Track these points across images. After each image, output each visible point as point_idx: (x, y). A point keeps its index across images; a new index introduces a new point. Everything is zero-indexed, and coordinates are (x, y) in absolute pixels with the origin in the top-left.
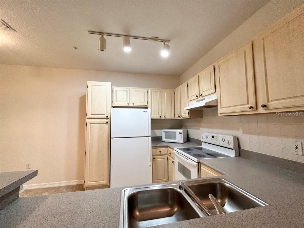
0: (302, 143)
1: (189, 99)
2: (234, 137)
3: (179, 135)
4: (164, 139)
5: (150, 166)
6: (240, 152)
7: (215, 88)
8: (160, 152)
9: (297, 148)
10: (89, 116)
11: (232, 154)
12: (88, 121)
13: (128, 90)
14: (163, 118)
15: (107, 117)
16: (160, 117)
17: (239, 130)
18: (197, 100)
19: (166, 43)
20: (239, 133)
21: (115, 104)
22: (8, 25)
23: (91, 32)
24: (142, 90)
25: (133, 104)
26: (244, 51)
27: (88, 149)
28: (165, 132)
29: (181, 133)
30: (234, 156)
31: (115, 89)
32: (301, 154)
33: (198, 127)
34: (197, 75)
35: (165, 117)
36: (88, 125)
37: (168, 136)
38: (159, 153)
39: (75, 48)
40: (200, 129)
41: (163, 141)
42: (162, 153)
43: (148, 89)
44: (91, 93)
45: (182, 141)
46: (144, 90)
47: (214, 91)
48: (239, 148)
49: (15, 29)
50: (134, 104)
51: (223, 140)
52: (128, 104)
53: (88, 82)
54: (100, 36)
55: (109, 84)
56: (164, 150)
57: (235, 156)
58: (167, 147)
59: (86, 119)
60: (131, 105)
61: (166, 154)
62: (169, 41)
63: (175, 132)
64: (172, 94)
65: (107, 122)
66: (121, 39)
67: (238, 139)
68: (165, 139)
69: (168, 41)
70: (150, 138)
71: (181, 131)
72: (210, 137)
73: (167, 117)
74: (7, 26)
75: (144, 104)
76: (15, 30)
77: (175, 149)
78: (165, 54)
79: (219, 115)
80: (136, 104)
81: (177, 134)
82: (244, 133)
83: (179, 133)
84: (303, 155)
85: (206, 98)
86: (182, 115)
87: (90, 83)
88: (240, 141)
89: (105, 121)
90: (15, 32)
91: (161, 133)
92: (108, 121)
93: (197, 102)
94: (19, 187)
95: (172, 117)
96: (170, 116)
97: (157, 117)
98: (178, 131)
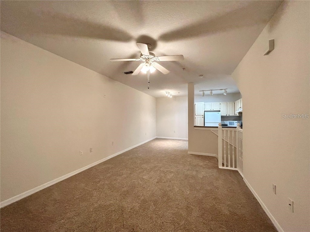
1: (239, 108)
3: (236, 124)
10: (196, 115)
12: (196, 117)
14: (228, 115)
15: (203, 115)
19: (226, 90)
21: (205, 110)
28: (229, 122)
31: (205, 104)
41: (228, 126)
43: (220, 102)
46: (218, 103)
50: (214, 110)
55: (203, 103)
60: (212, 110)
63: (234, 122)
64: (234, 104)
65: (203, 117)
68: (229, 124)
71: (237, 122)
73: (230, 115)
75: (219, 110)
87: (196, 103)
91: (227, 122)
95: (233, 115)
96: (232, 114)
97: (225, 115)
98: (235, 121)
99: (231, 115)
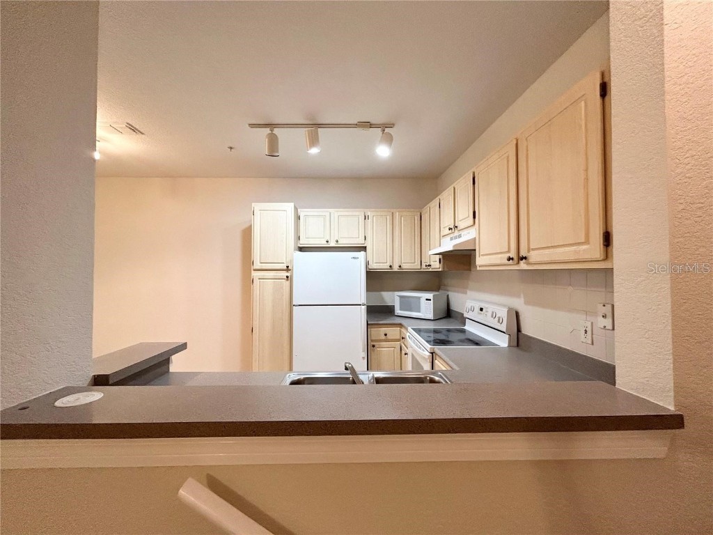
0: (592, 323)
1: (442, 234)
2: (510, 310)
3: (426, 304)
4: (398, 311)
5: (363, 358)
6: (519, 339)
7: (474, 217)
8: (386, 335)
9: (586, 332)
10: (257, 265)
11: (502, 342)
12: (255, 274)
13: (328, 214)
14: (396, 268)
15: (288, 267)
16: (391, 266)
17: (519, 296)
18: (452, 236)
19: (387, 130)
20: (518, 303)
21: (304, 242)
22: (135, 128)
23: (252, 126)
24: (354, 213)
25: (337, 241)
26: (507, 155)
27: (256, 324)
28: (401, 297)
29: (430, 300)
30: (506, 345)
31: (302, 213)
32: (590, 342)
33: (464, 289)
34: (452, 186)
35: (400, 266)
36: (256, 282)
37: (406, 303)
38: (384, 337)
39: (231, 148)
40: (466, 293)
41: (396, 314)
42: (389, 337)
43: (366, 210)
44: (259, 224)
45: (431, 316)
46: (357, 213)
47: (472, 223)
48: (519, 330)
49: (143, 132)
50: (339, 242)
51: (494, 316)
52: (327, 242)
53: (253, 204)
54: (268, 131)
55: (289, 207)
56: (393, 332)
57: (509, 346)
58: (401, 325)
59: (253, 272)
60: (333, 244)
61: (398, 340)
62: (394, 124)
63: (419, 298)
64: (417, 218)
65: (287, 277)
66: (303, 132)
67: (517, 314)
68: (401, 310)
69: (391, 126)
70: (364, 308)
71: (430, 295)
72: (477, 310)
73: (404, 266)
74: (134, 130)
75: (359, 241)
76: (143, 134)
77: (410, 329)
78: (383, 152)
79: (478, 268)
80: (343, 243)
81: (423, 301)
82: (527, 303)
83: (427, 300)
84: (593, 344)
85: (463, 233)
86: (432, 263)
87: (257, 207)
88: (521, 318)
89: (285, 274)
90: (143, 136)
91: (392, 298)
92: (288, 274)
93: (451, 239)
94: (169, 359)
95: (416, 266)
96: (410, 264)
97: (384, 266)
98: (424, 295)
99: (406, 266)
